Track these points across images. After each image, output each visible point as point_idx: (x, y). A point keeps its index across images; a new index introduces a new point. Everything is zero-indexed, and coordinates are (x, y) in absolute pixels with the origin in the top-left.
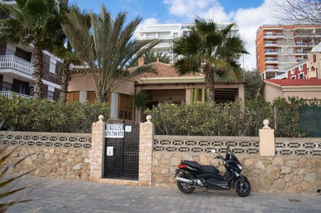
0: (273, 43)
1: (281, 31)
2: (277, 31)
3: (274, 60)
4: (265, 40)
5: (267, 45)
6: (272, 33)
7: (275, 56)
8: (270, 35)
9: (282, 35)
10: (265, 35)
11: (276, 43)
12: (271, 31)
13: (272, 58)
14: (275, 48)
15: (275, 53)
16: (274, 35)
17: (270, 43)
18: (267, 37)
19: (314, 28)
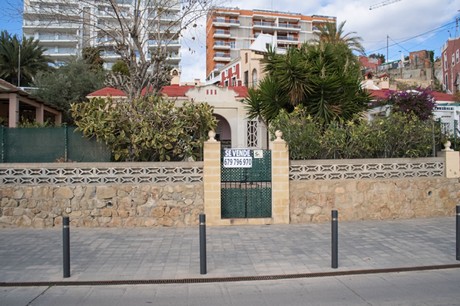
0: (226, 33)
1: (236, 17)
2: (231, 17)
3: (224, 56)
4: (214, 27)
5: (217, 35)
6: (223, 18)
7: (227, 51)
8: (222, 21)
9: (238, 22)
10: (215, 21)
11: (228, 33)
12: (222, 15)
13: (223, 53)
14: (227, 39)
15: (227, 47)
16: (226, 21)
17: (222, 32)
18: (217, 24)
19: (278, 18)
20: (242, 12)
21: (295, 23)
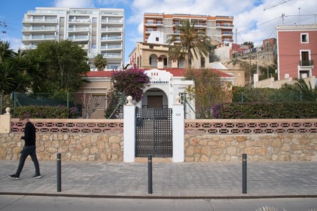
1: (161, 20)
2: (157, 19)
4: (146, 27)
5: (148, 32)
8: (151, 23)
9: (162, 23)
12: (152, 19)
16: (154, 23)
18: (148, 25)
19: (190, 19)
20: (164, 16)
21: (204, 22)
